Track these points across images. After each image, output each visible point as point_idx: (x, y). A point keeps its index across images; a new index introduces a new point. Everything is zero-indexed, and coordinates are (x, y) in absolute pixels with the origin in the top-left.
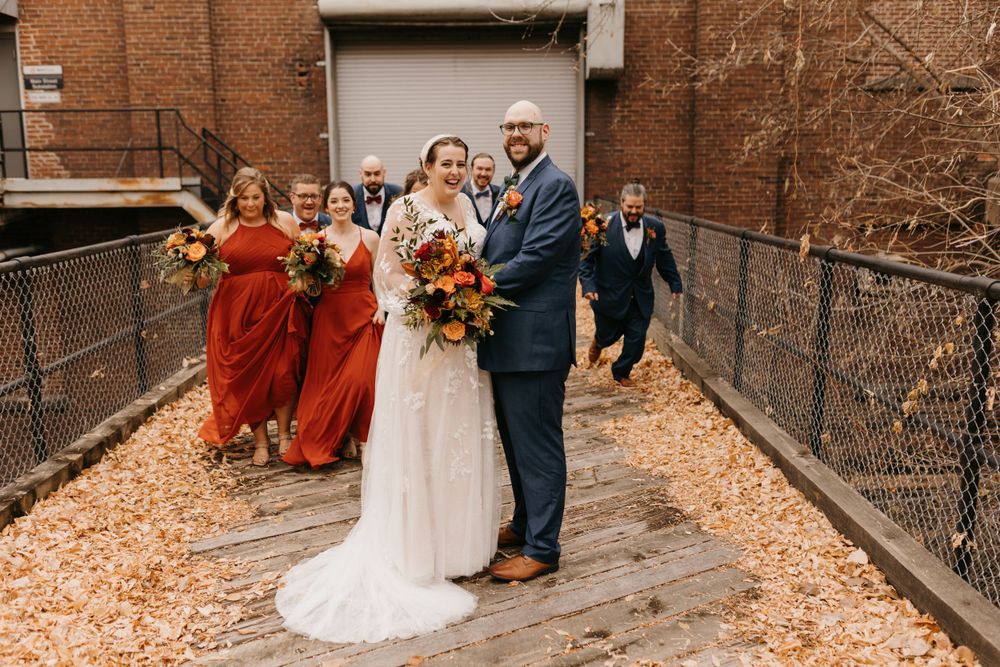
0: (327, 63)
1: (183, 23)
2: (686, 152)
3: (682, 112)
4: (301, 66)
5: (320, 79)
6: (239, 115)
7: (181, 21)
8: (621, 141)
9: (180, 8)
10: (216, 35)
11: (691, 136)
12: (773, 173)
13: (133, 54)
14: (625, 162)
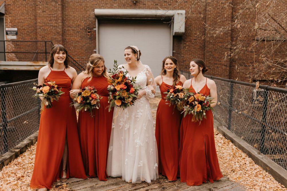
0: (97, 29)
1: (54, 16)
2: (203, 58)
3: (201, 46)
4: (89, 30)
5: (94, 34)
6: (70, 44)
7: (53, 16)
8: (183, 54)
9: (54, 12)
10: (64, 20)
11: (204, 53)
12: (228, 64)
13: (39, 25)
14: (184, 60)
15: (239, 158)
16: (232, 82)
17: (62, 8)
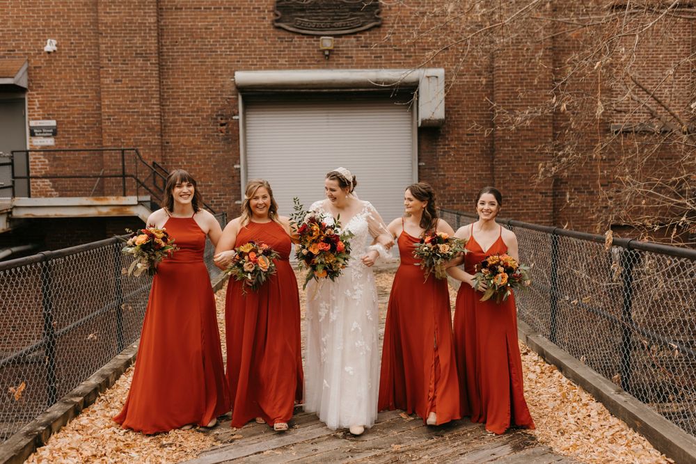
0: (240, 117)
1: (142, 91)
2: (488, 176)
4: (222, 119)
5: (235, 128)
6: (179, 152)
7: (140, 89)
8: (443, 168)
9: (140, 81)
10: (163, 99)
11: (492, 164)
12: (547, 190)
13: (106, 112)
14: (446, 183)
15: (575, 404)
16: (554, 232)
17: (159, 70)
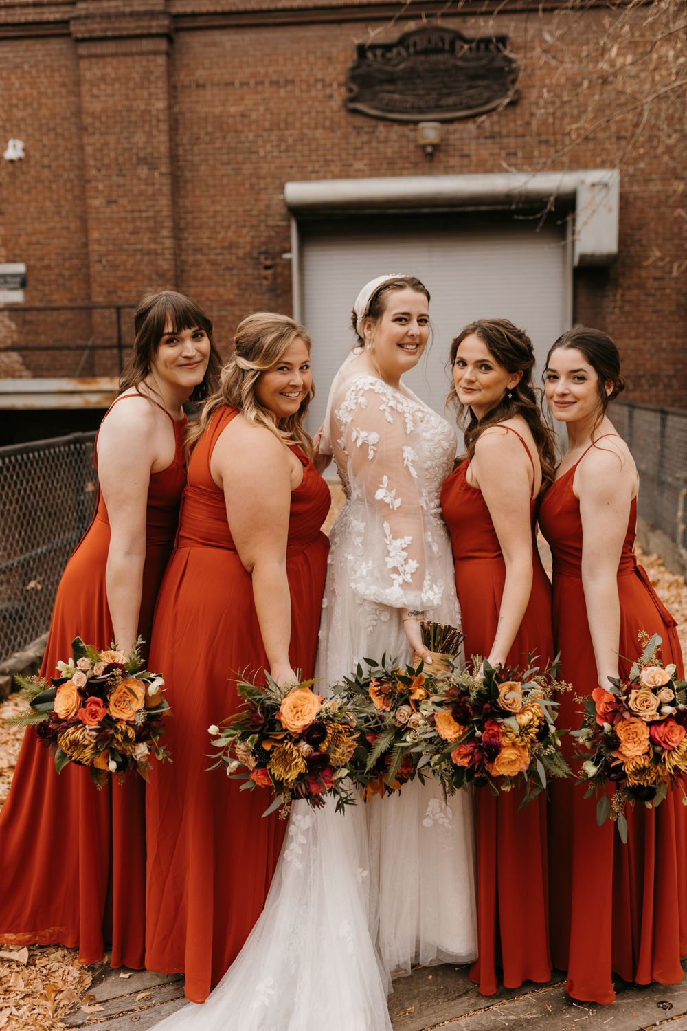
0: (293, 256)
1: (146, 217)
3: (683, 301)
4: (266, 259)
5: (286, 273)
7: (144, 215)
9: (144, 201)
10: (179, 229)
13: (96, 251)
17: (172, 184)
